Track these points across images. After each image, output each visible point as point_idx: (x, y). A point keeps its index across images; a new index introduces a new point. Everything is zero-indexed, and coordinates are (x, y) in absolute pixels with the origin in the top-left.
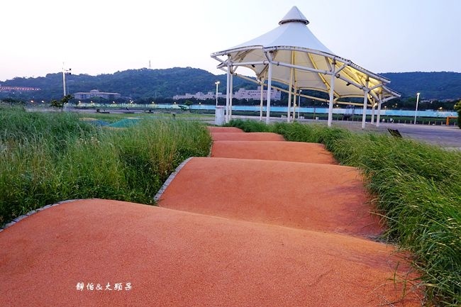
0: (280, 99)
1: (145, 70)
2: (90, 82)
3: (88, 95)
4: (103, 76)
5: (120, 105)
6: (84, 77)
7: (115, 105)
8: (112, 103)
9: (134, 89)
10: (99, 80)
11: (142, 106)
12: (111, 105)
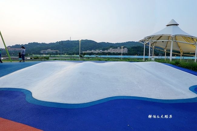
0: (127, 53)
1: (68, 41)
2: (46, 46)
3: (47, 51)
4: (51, 44)
5: (61, 56)
6: (44, 44)
7: (59, 56)
8: (58, 55)
9: (64, 49)
10: (49, 45)
11: (70, 56)
12: (57, 56)
